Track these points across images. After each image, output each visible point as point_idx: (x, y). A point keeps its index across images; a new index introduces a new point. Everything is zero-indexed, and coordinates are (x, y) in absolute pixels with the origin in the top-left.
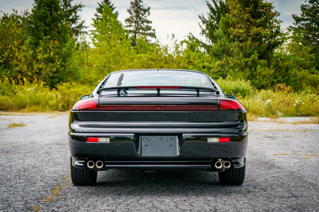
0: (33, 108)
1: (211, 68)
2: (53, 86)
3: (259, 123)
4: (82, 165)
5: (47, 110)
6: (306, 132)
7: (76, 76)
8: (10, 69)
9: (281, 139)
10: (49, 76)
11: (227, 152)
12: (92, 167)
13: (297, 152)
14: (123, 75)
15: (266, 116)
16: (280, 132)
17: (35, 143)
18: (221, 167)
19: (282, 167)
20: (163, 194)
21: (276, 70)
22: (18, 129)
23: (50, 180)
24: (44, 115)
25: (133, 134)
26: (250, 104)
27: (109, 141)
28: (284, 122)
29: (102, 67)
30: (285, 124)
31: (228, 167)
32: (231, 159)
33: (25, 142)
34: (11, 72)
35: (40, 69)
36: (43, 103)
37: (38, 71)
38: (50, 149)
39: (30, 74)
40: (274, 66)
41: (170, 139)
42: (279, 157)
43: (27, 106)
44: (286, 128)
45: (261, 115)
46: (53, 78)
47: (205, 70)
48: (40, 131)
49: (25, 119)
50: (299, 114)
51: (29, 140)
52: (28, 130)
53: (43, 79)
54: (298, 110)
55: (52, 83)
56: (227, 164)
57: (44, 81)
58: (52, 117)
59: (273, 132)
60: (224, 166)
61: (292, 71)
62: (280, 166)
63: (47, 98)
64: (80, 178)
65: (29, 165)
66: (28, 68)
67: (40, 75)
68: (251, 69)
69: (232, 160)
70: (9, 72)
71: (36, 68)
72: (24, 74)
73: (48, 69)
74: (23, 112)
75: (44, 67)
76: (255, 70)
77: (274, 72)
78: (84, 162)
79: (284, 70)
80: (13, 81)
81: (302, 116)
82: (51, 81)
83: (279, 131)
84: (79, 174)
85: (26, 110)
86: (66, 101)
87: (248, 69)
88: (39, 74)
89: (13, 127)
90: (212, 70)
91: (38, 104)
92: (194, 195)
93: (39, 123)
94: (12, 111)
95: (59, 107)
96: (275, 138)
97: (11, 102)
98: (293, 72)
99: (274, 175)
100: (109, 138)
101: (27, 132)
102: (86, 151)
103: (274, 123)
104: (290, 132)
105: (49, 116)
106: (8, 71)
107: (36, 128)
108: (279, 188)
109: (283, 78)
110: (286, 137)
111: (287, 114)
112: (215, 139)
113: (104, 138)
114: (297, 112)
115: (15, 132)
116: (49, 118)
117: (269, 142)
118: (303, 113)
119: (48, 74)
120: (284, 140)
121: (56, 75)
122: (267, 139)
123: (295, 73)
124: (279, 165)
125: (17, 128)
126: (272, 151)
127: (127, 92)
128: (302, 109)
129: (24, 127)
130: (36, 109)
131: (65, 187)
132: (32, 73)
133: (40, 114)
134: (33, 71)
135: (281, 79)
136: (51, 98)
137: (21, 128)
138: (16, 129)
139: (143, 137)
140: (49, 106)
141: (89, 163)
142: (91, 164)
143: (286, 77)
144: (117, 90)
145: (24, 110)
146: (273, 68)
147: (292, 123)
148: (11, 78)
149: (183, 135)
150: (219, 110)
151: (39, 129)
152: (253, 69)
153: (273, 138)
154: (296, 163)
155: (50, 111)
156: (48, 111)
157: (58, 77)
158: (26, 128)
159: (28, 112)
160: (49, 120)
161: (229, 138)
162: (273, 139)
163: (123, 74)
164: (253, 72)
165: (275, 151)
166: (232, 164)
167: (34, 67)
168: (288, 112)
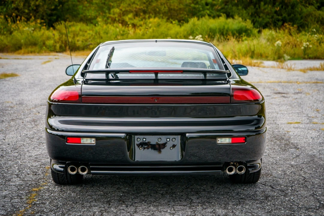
0: (30, 49)
1: (215, 5)
2: (50, 25)
3: (265, 70)
4: (62, 169)
5: (43, 52)
6: (318, 84)
7: (75, 13)
8: (6, 6)
9: (292, 96)
10: (47, 14)
11: (240, 153)
12: (75, 173)
13: (312, 119)
14: (113, 49)
15: (272, 59)
16: (289, 84)
17: (23, 104)
18: (233, 173)
19: (299, 147)
20: (163, 202)
21: (282, 7)
22: (9, 81)
23: (28, 174)
24: (40, 59)
25: (124, 135)
26: (255, 46)
27: (94, 142)
28: (293, 69)
29: (102, 3)
30: (294, 72)
31: (242, 172)
32: (246, 162)
33: (12, 101)
34: (7, 9)
35: (38, 6)
36: (40, 44)
37: (35, 8)
38: (38, 114)
39: (26, 11)
40: (280, 3)
41: (171, 139)
42: (294, 128)
43: (22, 47)
44: (295, 78)
45: (267, 58)
46: (51, 15)
47: (208, 7)
48: (32, 83)
49: (19, 64)
50: (306, 56)
51: (17, 98)
52: (19, 81)
53: (41, 16)
54: (306, 53)
55: (50, 20)
56: (241, 169)
57: (42, 19)
58: (49, 61)
59: (283, 84)
60: (237, 171)
61: (298, 9)
62: (297, 143)
63: (44, 38)
64: (63, 178)
65: (9, 144)
66: (24, 5)
67: (38, 12)
68: (255, 7)
69: (247, 164)
70: (5, 9)
71: (33, 5)
72: (20, 11)
73: (46, 7)
74: (19, 54)
75: (41, 4)
76: (259, 7)
77: (280, 9)
78: (64, 166)
79: (290, 7)
80: (9, 20)
81: (310, 58)
82: (49, 18)
83: (288, 82)
84: (62, 178)
85: (22, 51)
86: (64, 42)
87: (252, 7)
88: (36, 11)
89: (3, 77)
90: (216, 7)
91: (35, 44)
92: (200, 205)
93: (33, 71)
94: (8, 52)
95: (56, 47)
96: (285, 95)
97: (7, 43)
98: (300, 9)
99: (293, 163)
100: (94, 139)
101: (18, 86)
102: (67, 152)
103: (282, 70)
104: (300, 84)
105: (45, 61)
106: (3, 8)
107: (29, 80)
108: (302, 189)
109: (289, 15)
110: (298, 93)
111: (294, 57)
112: (227, 139)
113: (89, 139)
114: (305, 54)
115: (5, 85)
116: (45, 63)
117: (279, 101)
118: (311, 56)
119: (45, 11)
120: (295, 97)
121: (55, 12)
122: (276, 96)
123: (301, 9)
124: (295, 142)
125: (8, 79)
126: (285, 117)
127: (117, 76)
128: (309, 51)
129: (15, 77)
130: (33, 50)
131: (45, 187)
132: (29, 10)
133: (36, 57)
134: (30, 8)
135: (286, 16)
136: (48, 38)
137: (12, 79)
138: (6, 81)
139: (136, 137)
140: (46, 47)
141: (70, 168)
142: (73, 170)
143: (292, 15)
144: (105, 73)
145: (20, 51)
146: (279, 5)
147: (301, 70)
148: (7, 16)
149: (187, 135)
150: (231, 102)
151: (32, 81)
152: (257, 6)
153: (283, 95)
154: (315, 138)
155: (48, 53)
156: (45, 52)
157: (55, 14)
158: (18, 79)
159: (24, 54)
160: (44, 66)
161: (244, 138)
162: (284, 97)
163: (113, 47)
164: (257, 9)
165: (288, 117)
166: (247, 168)
167: (31, 3)
168: (295, 54)
